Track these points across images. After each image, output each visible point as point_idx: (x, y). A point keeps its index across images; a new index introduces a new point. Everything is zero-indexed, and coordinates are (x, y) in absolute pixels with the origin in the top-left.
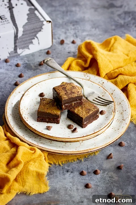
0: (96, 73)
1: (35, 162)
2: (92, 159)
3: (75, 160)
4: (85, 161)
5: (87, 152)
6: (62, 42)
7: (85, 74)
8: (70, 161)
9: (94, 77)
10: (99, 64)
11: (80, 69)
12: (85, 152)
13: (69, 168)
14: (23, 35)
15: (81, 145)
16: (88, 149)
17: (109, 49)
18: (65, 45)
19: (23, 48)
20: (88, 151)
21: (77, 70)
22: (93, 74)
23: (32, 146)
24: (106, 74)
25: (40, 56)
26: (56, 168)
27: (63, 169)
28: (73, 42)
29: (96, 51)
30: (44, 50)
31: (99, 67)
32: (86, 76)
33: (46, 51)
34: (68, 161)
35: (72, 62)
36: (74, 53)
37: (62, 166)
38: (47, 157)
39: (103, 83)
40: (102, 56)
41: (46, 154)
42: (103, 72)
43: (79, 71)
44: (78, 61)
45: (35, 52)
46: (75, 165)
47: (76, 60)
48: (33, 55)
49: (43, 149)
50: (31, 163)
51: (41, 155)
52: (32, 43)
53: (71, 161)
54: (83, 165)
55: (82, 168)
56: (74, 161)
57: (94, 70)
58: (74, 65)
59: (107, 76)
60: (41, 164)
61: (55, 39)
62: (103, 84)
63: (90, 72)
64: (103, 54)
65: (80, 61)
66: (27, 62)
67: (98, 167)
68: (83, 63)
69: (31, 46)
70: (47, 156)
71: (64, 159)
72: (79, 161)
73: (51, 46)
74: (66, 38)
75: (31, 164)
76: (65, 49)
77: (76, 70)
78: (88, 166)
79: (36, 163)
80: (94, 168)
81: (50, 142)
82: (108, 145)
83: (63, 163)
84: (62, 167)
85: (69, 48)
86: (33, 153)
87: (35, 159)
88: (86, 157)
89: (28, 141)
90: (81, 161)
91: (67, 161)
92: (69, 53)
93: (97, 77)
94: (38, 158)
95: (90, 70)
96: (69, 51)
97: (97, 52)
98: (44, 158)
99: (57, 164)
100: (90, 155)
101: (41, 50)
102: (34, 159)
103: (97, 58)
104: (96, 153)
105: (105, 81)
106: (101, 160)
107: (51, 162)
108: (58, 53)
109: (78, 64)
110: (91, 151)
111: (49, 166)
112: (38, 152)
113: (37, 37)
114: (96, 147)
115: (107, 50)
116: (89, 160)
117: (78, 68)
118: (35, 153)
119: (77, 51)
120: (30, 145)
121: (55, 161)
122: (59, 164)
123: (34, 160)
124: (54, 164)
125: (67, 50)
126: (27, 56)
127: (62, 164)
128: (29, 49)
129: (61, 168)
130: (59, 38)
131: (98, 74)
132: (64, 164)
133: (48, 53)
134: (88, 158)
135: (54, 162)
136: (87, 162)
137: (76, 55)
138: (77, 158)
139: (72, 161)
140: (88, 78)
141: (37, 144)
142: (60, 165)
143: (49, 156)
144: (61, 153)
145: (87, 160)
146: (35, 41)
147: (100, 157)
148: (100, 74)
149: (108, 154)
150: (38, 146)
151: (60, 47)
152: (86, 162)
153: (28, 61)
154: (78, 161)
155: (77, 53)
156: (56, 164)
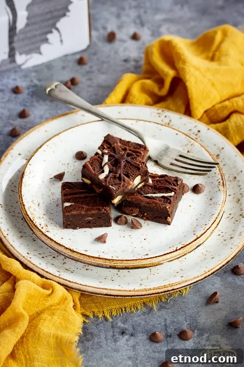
0: (183, 109)
1: (54, 314)
2: (174, 304)
3: (139, 307)
4: (161, 308)
5: (165, 292)
6: (111, 37)
7: (160, 111)
8: (128, 310)
9: (179, 119)
10: (190, 92)
11: (150, 100)
12: (160, 291)
13: (126, 326)
14: (27, 25)
15: (153, 273)
16: (166, 283)
17: (211, 55)
18: (117, 44)
19: (28, 52)
20: (166, 289)
21: (144, 101)
22: (177, 111)
23: (46, 278)
24: (205, 112)
25: (64, 68)
26: (98, 324)
27: (112, 327)
28: (135, 37)
29: (184, 62)
30: (74, 54)
31: (190, 97)
32: (163, 117)
33: (78, 57)
34: (124, 310)
35: (132, 84)
36: (136, 61)
37: (111, 320)
38: (78, 303)
39: (199, 131)
40: (197, 73)
41: (77, 296)
42: (199, 108)
43: (148, 104)
44: (145, 83)
45: (54, 60)
46: (138, 318)
47: (140, 79)
48: (49, 66)
49: (70, 285)
50: (44, 316)
51: (66, 299)
52: (46, 40)
53: (130, 309)
54: (157, 319)
55: (154, 326)
56: (137, 308)
57: (180, 103)
58: (136, 91)
59: (207, 116)
60: (66, 319)
61: (97, 30)
62: (199, 134)
63: (171, 106)
64: (198, 69)
65: (148, 82)
66: (36, 82)
67: (188, 322)
68: (156, 89)
69: (44, 47)
70: (80, 299)
71: (115, 306)
72: (147, 308)
73: (89, 47)
74: (120, 27)
75: (46, 320)
76: (116, 52)
77: (140, 104)
78: (166, 319)
79: (55, 317)
80: (179, 326)
81: (85, 268)
82: (209, 276)
83: (114, 313)
84: (112, 322)
85: (126, 49)
86: (49, 295)
87: (53, 308)
88: (161, 301)
89: (39, 266)
90: (151, 309)
91: (122, 309)
92: (126, 61)
93: (186, 119)
94: (58, 304)
95: (169, 102)
96: (126, 58)
97: (187, 64)
98: (72, 304)
99: (100, 316)
100: (171, 295)
101: (66, 56)
102: (52, 306)
103: (185, 78)
104: (184, 291)
105: (202, 127)
106: (194, 306)
107: (88, 314)
108: (103, 62)
109: (144, 90)
110: (173, 290)
111: (84, 322)
112: (60, 290)
113: (57, 29)
114: (183, 279)
115: (207, 58)
116: (168, 307)
117: (145, 98)
118: (53, 295)
119: (143, 56)
120: (42, 276)
121: (96, 310)
122: (104, 316)
123: (50, 310)
124: (94, 316)
125: (122, 55)
126: (37, 69)
127: (111, 316)
128: (40, 53)
129: (110, 324)
130: (105, 28)
131: (188, 112)
132: (116, 316)
133: (81, 62)
134: (166, 303)
135: (94, 312)
136: (163, 312)
137: (140, 67)
138: (144, 303)
139: (132, 309)
140: (167, 121)
141: (57, 274)
142: (106, 319)
143: (82, 298)
144: (109, 294)
145: (165, 308)
146: (53, 37)
147: (193, 300)
148: (193, 113)
149: (209, 292)
150: (60, 278)
151: (106, 48)
152: (161, 312)
153: (39, 80)
154: (144, 309)
155: (143, 62)
156: (98, 317)
